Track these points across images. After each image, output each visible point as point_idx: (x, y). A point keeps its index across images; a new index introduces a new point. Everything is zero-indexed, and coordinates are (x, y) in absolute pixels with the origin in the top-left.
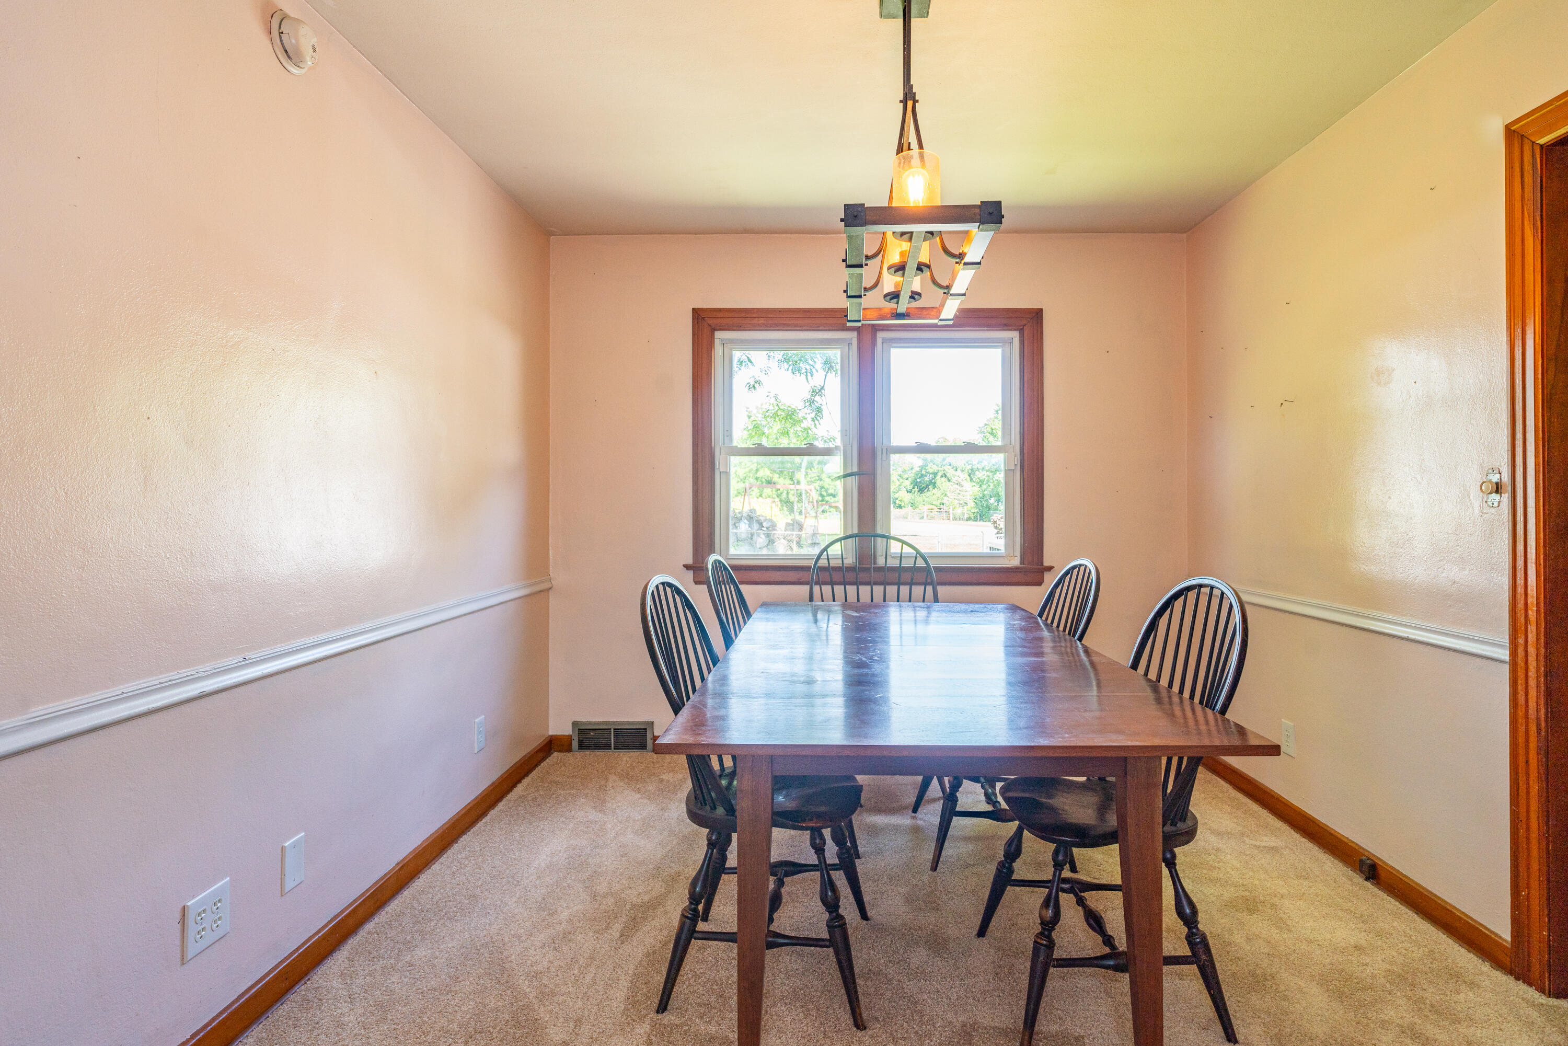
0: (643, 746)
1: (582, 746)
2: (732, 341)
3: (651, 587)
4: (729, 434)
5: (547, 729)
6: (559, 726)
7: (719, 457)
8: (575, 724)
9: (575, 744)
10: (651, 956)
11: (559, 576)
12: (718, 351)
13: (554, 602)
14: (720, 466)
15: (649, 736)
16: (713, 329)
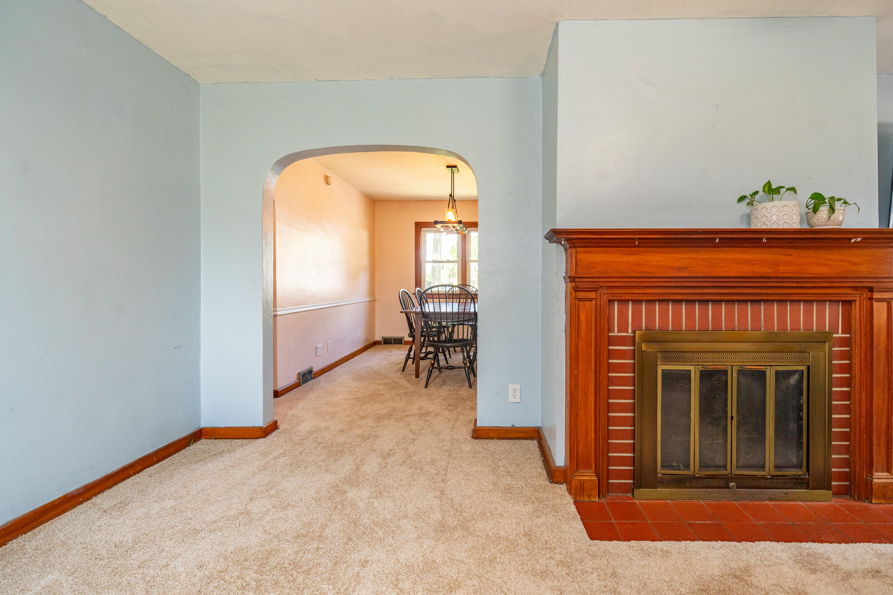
0: (401, 343)
1: (384, 343)
2: (426, 231)
3: (401, 291)
4: (425, 256)
5: (374, 337)
6: (378, 338)
7: (422, 263)
8: (382, 337)
9: (383, 343)
10: (401, 367)
11: (378, 296)
12: (422, 234)
13: (376, 303)
14: (423, 266)
15: (403, 341)
16: (421, 228)
